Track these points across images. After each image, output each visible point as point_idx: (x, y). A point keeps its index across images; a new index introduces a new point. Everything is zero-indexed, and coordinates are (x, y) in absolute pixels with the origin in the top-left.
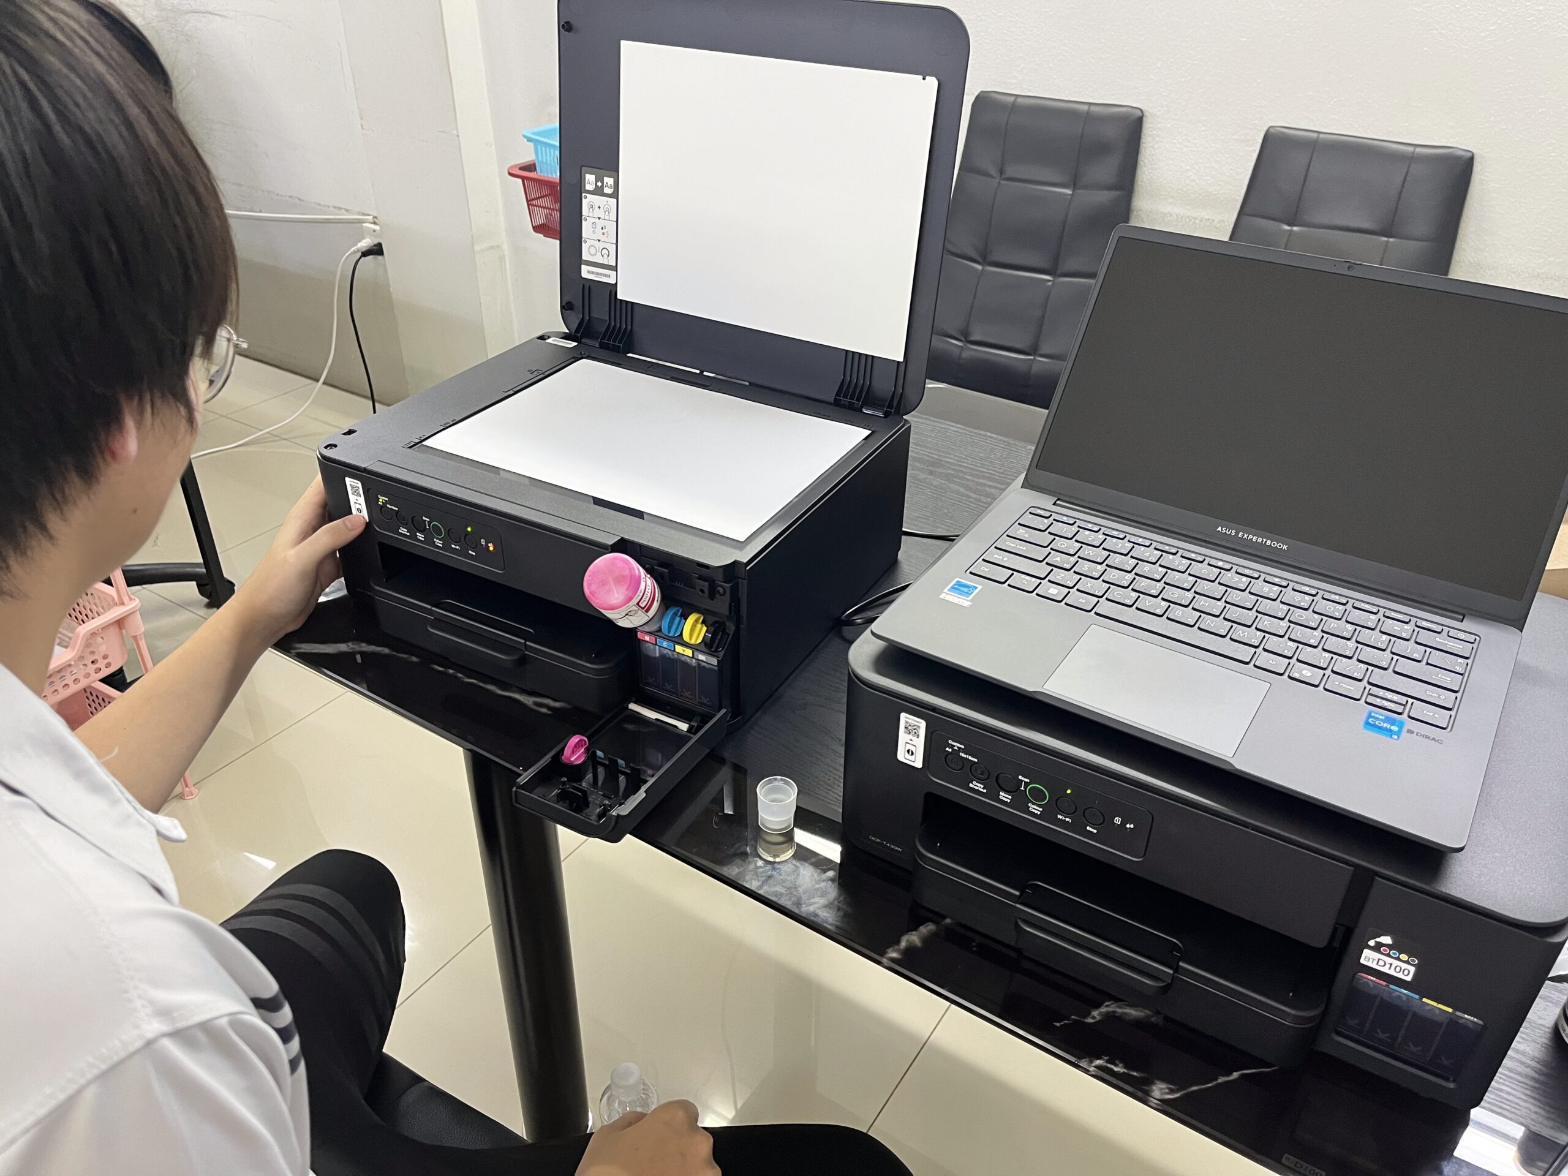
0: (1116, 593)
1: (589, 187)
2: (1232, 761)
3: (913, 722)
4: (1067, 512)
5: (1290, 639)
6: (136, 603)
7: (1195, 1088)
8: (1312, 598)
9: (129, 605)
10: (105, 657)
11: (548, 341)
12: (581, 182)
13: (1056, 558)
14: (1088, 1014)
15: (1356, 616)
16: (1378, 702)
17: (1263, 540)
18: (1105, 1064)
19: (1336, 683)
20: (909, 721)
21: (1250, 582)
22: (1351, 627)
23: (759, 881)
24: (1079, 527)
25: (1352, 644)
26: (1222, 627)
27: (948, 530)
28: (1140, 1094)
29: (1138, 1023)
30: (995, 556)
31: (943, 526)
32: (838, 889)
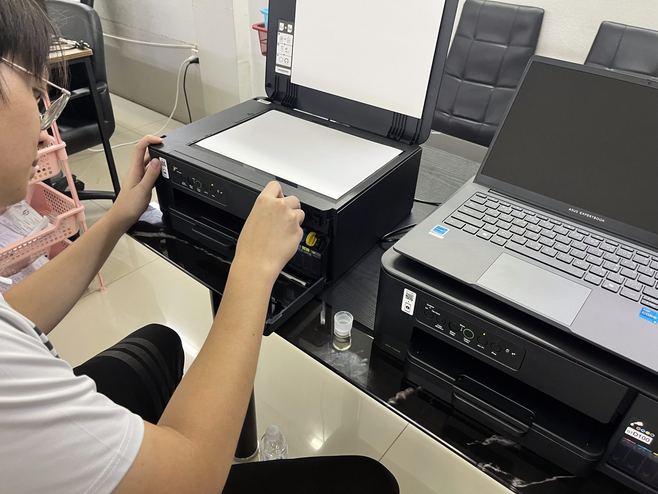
0: (516, 238)
1: (281, 29)
2: (570, 328)
3: (410, 293)
4: (494, 196)
5: (603, 267)
6: (82, 207)
7: (534, 483)
8: (615, 247)
9: (79, 208)
10: (69, 229)
11: (258, 101)
12: (278, 26)
13: (488, 218)
14: (484, 441)
15: (638, 258)
16: (647, 303)
17: (592, 217)
18: (490, 467)
19: (627, 292)
20: (408, 293)
21: (584, 237)
22: (635, 264)
23: (332, 360)
24: (500, 203)
25: (635, 272)
26: (568, 258)
27: (436, 200)
28: (506, 484)
29: (509, 448)
30: (458, 215)
31: (434, 199)
32: (369, 368)
